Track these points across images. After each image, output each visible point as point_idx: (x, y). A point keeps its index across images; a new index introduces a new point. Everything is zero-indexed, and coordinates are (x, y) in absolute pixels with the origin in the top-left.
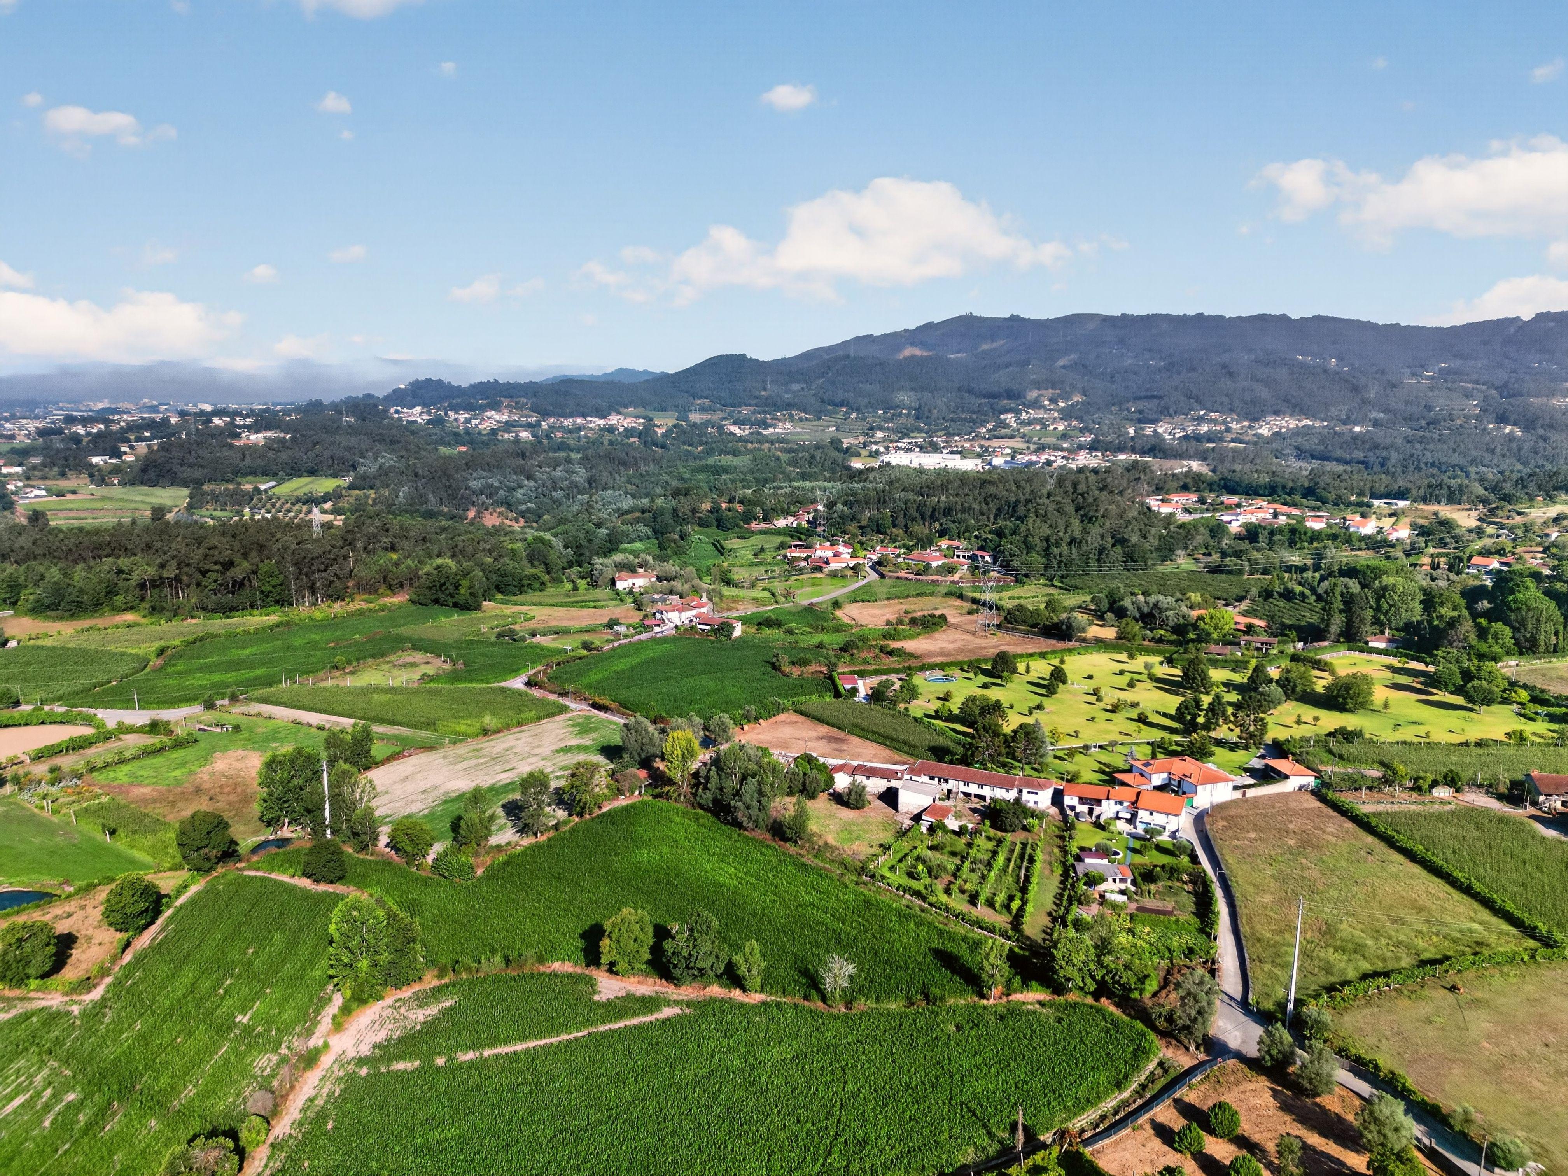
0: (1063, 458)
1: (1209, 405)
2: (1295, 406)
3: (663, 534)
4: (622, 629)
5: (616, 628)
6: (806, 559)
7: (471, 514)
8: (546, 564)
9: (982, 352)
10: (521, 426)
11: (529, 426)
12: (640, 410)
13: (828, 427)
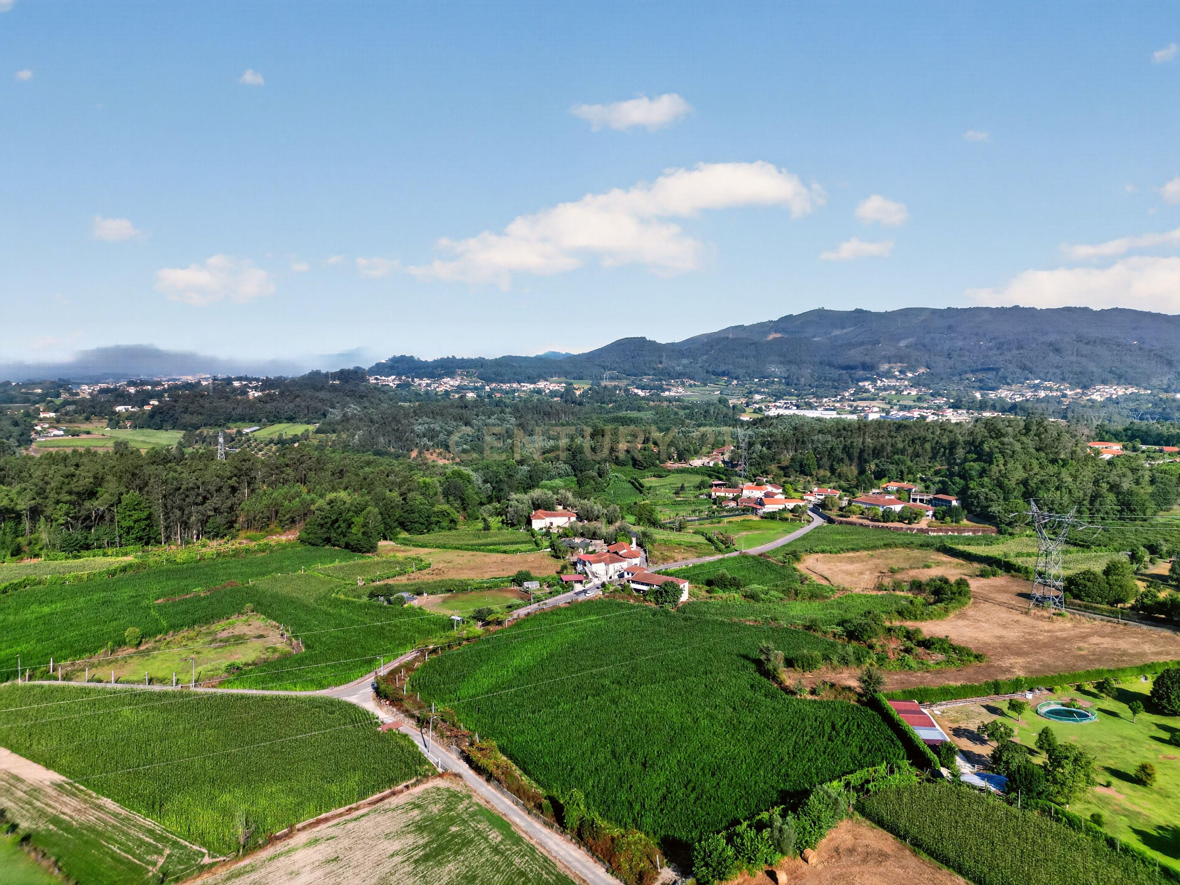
0: (933, 414)
1: (1041, 375)
2: (1120, 377)
3: (581, 471)
4: (532, 586)
5: (526, 584)
6: (734, 499)
7: (414, 454)
8: (463, 500)
9: (835, 336)
10: (468, 389)
11: (476, 388)
12: (563, 379)
13: (713, 391)
